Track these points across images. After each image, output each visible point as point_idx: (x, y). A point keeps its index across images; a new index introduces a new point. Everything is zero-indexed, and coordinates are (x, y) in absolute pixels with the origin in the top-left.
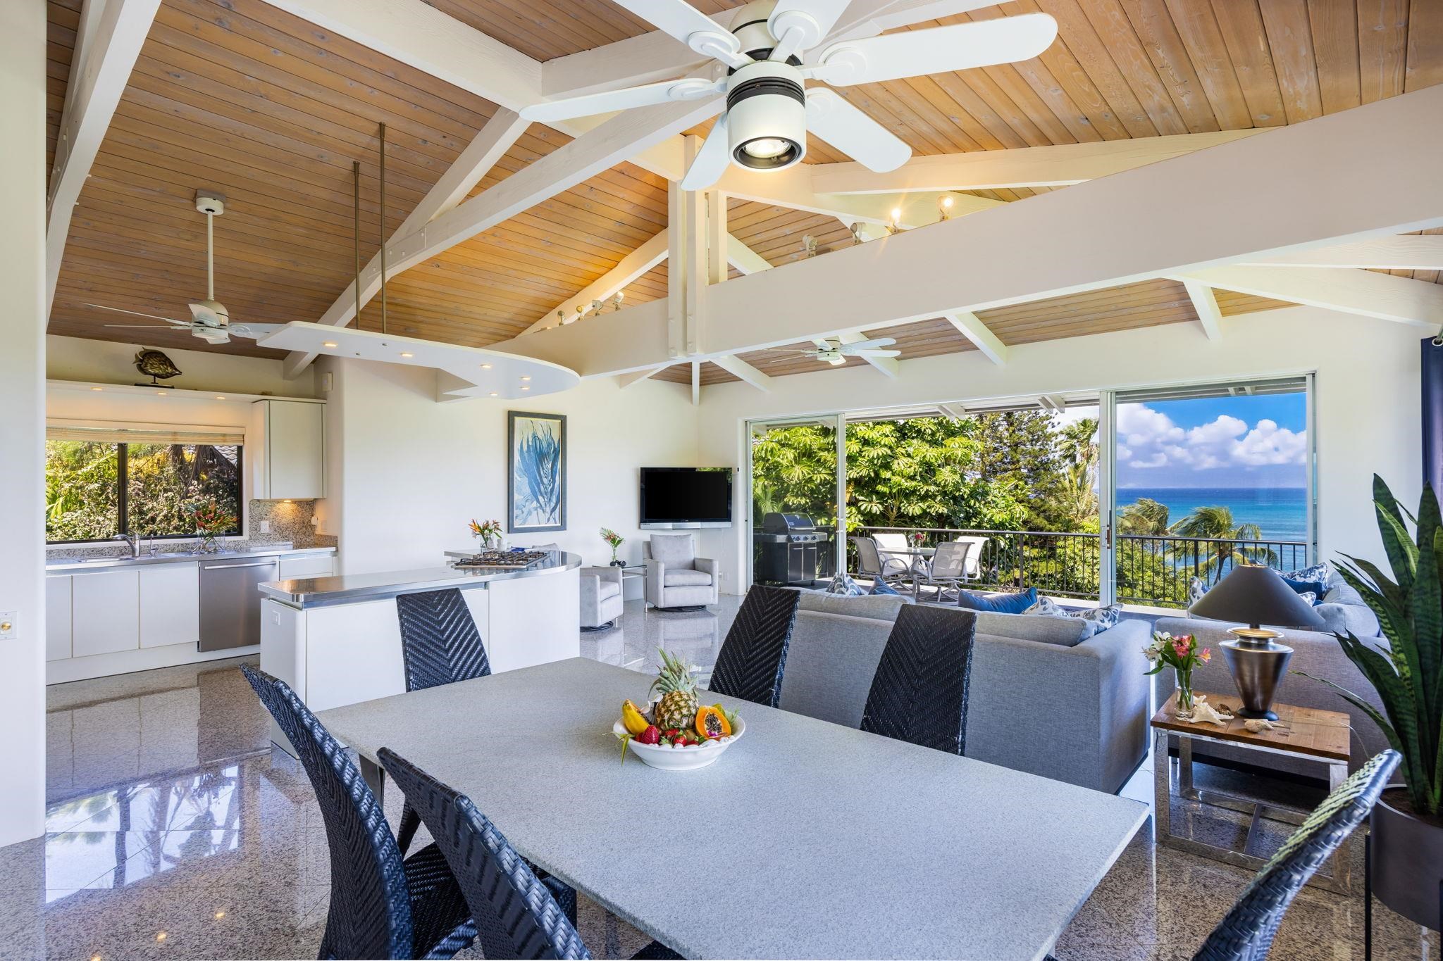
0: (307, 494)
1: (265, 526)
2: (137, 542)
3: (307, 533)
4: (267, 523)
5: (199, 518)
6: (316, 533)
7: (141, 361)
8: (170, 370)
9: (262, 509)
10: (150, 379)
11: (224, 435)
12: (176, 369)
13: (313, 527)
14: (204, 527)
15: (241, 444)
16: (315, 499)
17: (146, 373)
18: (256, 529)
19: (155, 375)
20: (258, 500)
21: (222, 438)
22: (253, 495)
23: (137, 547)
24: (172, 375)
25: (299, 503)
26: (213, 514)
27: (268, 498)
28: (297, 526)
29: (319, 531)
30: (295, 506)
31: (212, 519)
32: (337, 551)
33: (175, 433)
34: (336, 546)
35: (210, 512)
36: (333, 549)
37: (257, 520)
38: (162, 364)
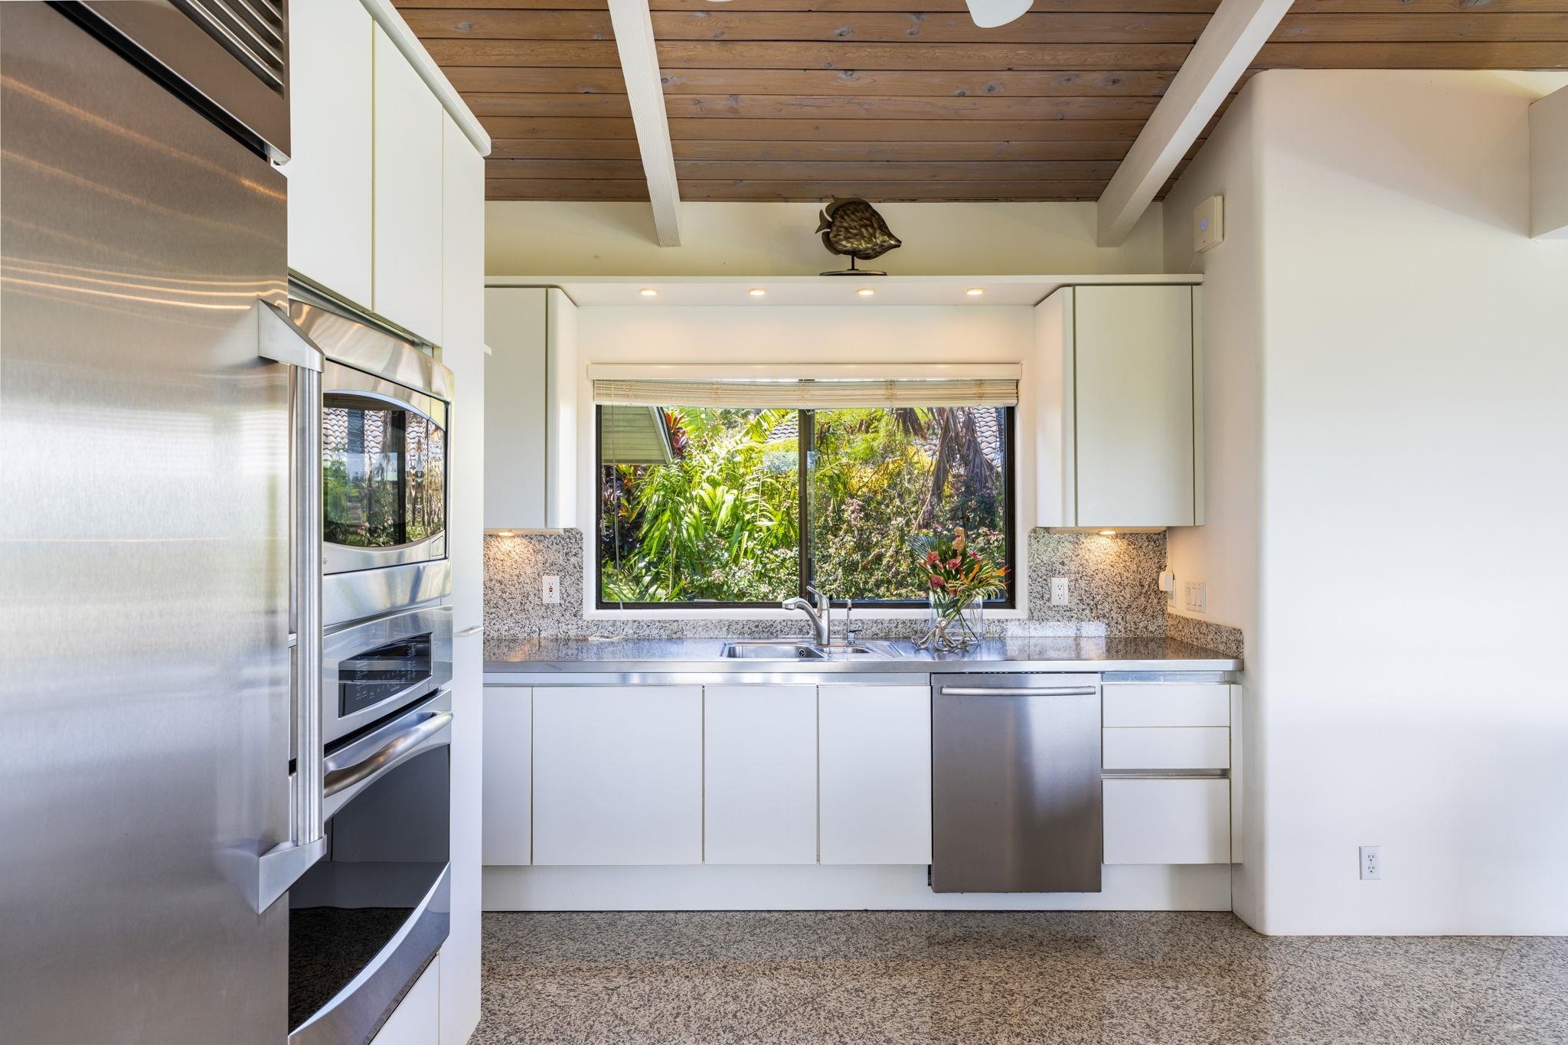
0: (1152, 518)
1: (1060, 589)
2: (825, 614)
3: (1149, 611)
4: (1065, 581)
5: (934, 567)
6: (1170, 610)
7: (830, 225)
8: (880, 239)
9: (1055, 550)
10: (845, 261)
11: (980, 383)
12: (891, 236)
13: (1162, 596)
14: (943, 589)
15: (1011, 402)
16: (1169, 528)
17: (837, 252)
18: (1042, 595)
19: (854, 253)
20: (1047, 529)
21: (975, 390)
22: (1036, 521)
23: (824, 623)
24: (884, 249)
25: (1131, 537)
26: (958, 560)
27: (1071, 524)
28: (1128, 591)
29: (1178, 606)
30: (1122, 544)
31: (958, 571)
32: (1241, 668)
33: (891, 384)
34: (1238, 657)
35: (955, 554)
36: (1228, 665)
37: (1044, 575)
38: (866, 226)
